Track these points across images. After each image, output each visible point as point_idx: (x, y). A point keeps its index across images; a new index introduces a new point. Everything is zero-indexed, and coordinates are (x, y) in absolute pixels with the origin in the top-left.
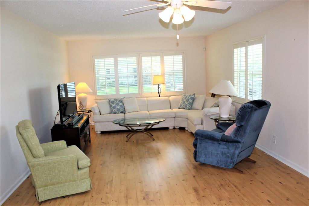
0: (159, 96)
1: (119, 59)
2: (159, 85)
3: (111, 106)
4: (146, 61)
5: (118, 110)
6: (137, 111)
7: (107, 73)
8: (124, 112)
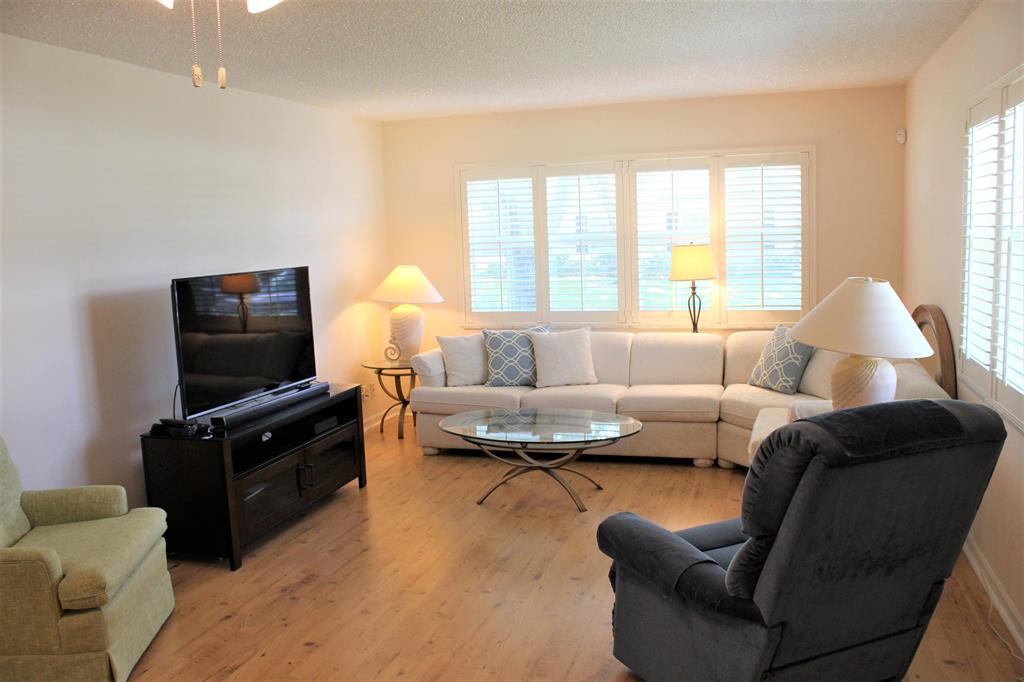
0: (695, 329)
1: (553, 183)
2: (693, 283)
3: (486, 356)
4: (653, 186)
5: (511, 372)
6: (588, 384)
7: (512, 233)
8: (531, 384)
